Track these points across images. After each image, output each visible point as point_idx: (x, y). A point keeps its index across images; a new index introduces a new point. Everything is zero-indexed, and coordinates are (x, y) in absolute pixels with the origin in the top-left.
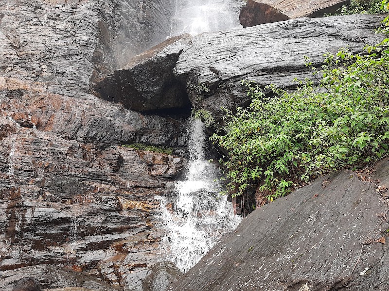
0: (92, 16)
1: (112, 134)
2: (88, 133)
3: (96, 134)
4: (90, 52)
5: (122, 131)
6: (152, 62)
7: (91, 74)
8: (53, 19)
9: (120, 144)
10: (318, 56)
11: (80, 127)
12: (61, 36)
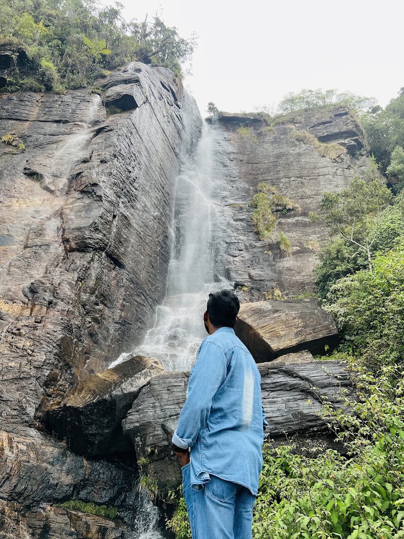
0: (55, 332)
1: (44, 488)
2: (15, 486)
3: (26, 488)
4: (44, 375)
5: (57, 484)
6: (105, 400)
7: (38, 402)
8: (13, 333)
9: (50, 501)
10: (282, 423)
11: (8, 478)
12: (16, 355)
